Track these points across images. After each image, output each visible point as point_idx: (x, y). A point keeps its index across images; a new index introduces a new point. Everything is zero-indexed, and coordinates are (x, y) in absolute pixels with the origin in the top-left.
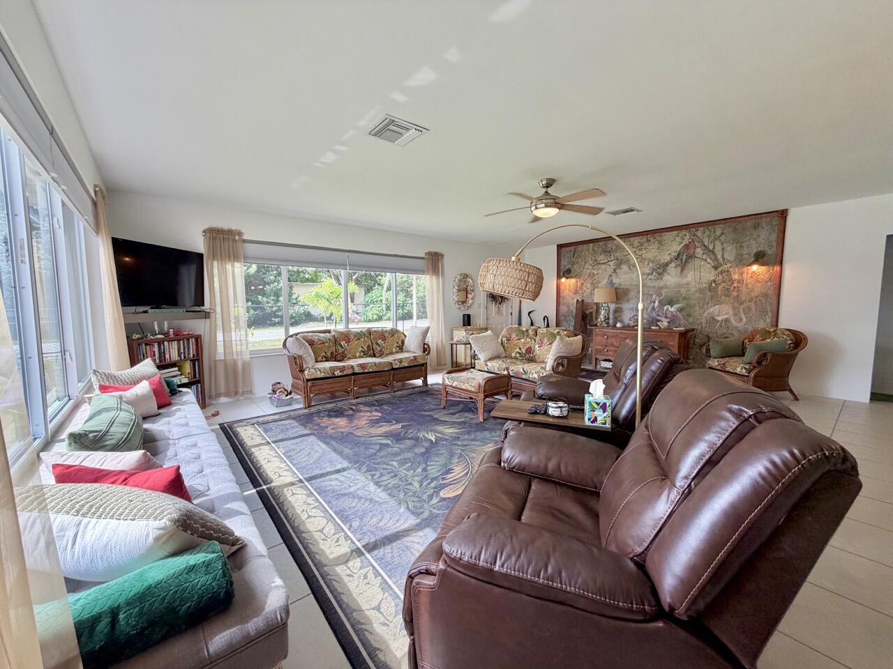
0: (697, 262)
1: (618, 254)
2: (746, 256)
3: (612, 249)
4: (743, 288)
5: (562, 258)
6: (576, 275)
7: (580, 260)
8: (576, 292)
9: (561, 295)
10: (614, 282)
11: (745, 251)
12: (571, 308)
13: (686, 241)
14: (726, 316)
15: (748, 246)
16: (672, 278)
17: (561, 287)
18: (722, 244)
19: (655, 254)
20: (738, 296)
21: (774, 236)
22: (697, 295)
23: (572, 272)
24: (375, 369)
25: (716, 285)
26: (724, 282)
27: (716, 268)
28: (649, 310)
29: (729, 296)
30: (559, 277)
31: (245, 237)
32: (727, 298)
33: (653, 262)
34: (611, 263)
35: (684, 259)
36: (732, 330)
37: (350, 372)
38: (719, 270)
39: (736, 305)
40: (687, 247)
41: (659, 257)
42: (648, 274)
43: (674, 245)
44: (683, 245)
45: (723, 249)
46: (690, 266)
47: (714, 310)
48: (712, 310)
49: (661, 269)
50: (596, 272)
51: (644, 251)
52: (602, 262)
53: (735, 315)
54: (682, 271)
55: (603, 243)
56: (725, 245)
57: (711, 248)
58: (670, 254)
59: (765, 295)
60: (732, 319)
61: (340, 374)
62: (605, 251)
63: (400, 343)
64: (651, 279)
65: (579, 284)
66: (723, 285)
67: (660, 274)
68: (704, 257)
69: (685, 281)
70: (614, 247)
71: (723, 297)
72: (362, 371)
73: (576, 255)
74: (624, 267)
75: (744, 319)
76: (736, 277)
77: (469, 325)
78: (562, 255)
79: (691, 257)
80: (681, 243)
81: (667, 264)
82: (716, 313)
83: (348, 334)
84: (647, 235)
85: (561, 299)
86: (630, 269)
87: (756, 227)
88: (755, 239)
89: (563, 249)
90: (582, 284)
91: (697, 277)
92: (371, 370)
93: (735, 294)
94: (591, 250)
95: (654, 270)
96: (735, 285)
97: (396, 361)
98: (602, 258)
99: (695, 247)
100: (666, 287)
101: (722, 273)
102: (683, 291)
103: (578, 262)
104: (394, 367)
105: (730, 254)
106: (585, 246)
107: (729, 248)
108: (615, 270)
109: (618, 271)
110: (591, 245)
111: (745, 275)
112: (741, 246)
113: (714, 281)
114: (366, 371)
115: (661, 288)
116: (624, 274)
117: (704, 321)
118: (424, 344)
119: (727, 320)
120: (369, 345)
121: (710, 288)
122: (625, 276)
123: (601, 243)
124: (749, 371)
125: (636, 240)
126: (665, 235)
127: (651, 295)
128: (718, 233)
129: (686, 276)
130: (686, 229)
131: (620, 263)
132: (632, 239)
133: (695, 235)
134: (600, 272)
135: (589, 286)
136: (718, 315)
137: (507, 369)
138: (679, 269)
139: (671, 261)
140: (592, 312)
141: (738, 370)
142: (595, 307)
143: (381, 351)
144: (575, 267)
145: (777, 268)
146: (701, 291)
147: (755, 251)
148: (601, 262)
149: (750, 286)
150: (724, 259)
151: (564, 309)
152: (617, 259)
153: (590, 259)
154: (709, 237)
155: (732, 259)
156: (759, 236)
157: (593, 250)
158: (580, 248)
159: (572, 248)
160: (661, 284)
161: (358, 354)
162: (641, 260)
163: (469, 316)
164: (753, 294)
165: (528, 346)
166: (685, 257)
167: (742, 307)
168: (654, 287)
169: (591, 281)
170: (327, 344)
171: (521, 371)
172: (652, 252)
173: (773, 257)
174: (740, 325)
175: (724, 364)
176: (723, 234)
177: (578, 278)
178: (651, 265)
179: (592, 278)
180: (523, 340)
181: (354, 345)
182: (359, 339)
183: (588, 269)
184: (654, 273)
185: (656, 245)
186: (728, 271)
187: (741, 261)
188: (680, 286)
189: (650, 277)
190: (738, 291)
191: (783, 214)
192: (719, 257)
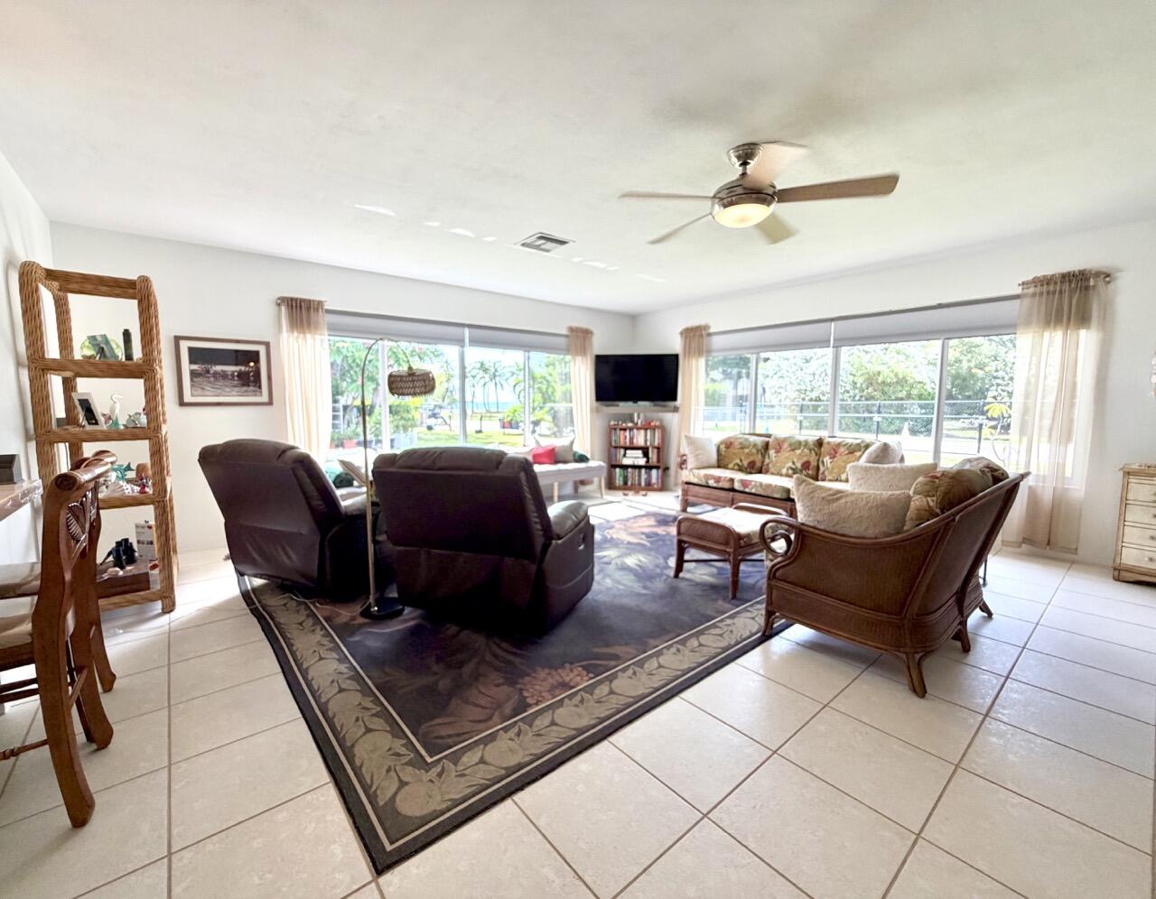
31: (712, 330)
37: (727, 485)
61: (715, 485)
72: (741, 489)
92: (753, 491)
114: (747, 490)
161: (784, 471)
170: (747, 451)
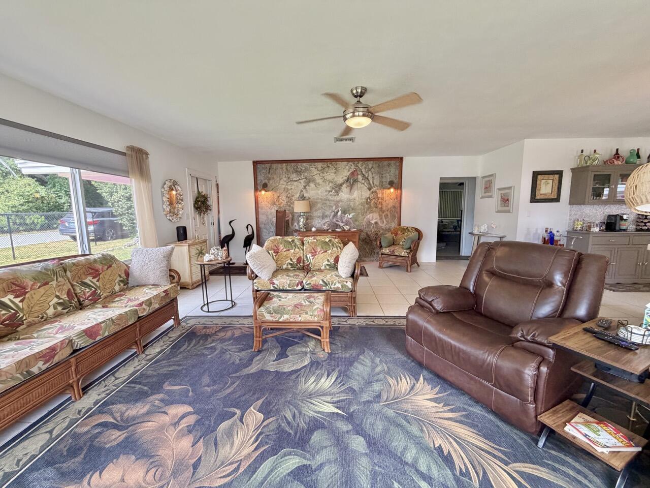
0: (359, 185)
1: (306, 174)
2: (384, 183)
3: (302, 170)
4: (384, 203)
5: (259, 174)
6: (272, 189)
7: (275, 176)
8: (274, 204)
9: (259, 205)
10: (305, 196)
11: (384, 180)
12: (270, 217)
13: (352, 170)
14: (376, 220)
15: (385, 177)
16: (344, 194)
17: (259, 199)
18: (372, 173)
19: (333, 177)
20: (381, 208)
21: (397, 172)
22: (360, 207)
23: (268, 186)
24: (114, 329)
25: (370, 200)
26: (374, 198)
27: (370, 189)
28: (331, 217)
29: (377, 208)
30: (256, 189)
32: (376, 209)
33: (332, 183)
34: (302, 181)
35: (351, 181)
36: (379, 229)
37: (67, 352)
38: (371, 190)
39: (381, 213)
40: (353, 173)
41: (336, 179)
42: (329, 191)
43: (345, 172)
44: (350, 172)
45: (373, 178)
46: (355, 187)
47: (370, 216)
48: (368, 216)
49: (338, 188)
50: (289, 188)
51: (325, 174)
52: (295, 179)
53: (381, 219)
54: (351, 190)
55: (295, 164)
56: (374, 174)
57: (367, 176)
58: (343, 178)
59: (394, 207)
60: (379, 222)
61: (45, 367)
62: (297, 171)
63: (123, 275)
64: (331, 195)
65: (276, 197)
66: (374, 200)
67: (337, 192)
68: (363, 182)
69: (352, 197)
70: (303, 169)
71: (374, 208)
72: (89, 342)
73: (271, 172)
74: (312, 185)
75: (385, 222)
76: (380, 195)
77: (185, 238)
78: (258, 171)
79: (356, 181)
80: (349, 171)
81: (341, 185)
82: (371, 218)
83: (16, 278)
84: (328, 162)
85: (260, 210)
86: (316, 186)
87: (389, 165)
88: (388, 173)
89: (259, 166)
90: (278, 197)
91: (360, 195)
92: (106, 334)
93: (380, 206)
94: (284, 169)
95: (333, 188)
96: (380, 201)
97: (144, 306)
98: (294, 176)
99: (358, 175)
100: (341, 201)
101: (373, 192)
102: (352, 204)
103: (273, 178)
104: (141, 315)
105: (377, 182)
106: (279, 165)
107: (376, 177)
108: (305, 187)
109: (307, 187)
110: (284, 164)
111: (384, 195)
112: (382, 177)
113: (369, 198)
114: (97, 339)
115: (338, 202)
116: (312, 190)
117: (364, 224)
118: (170, 270)
119: (376, 223)
120: (69, 291)
121: (368, 203)
122: (313, 192)
123: (293, 164)
124: (409, 254)
125: (320, 165)
126: (339, 164)
127: (332, 207)
128: (370, 166)
129: (353, 194)
130: (352, 161)
131: (309, 181)
132: (317, 163)
133: (357, 166)
134: (293, 187)
135: (284, 198)
136: (372, 220)
137: (301, 283)
138: (349, 188)
139: (343, 183)
140: (288, 220)
141: (403, 254)
142: (291, 216)
143: (94, 293)
144: (271, 182)
145: (399, 191)
146: (362, 204)
147: (389, 180)
148: (293, 179)
149: (387, 201)
150: (373, 184)
151: (262, 218)
152: (306, 178)
153: (284, 176)
154: (365, 168)
155: (378, 184)
156: (390, 171)
157: (287, 169)
158: (274, 166)
159: (268, 166)
160: (337, 198)
162: (324, 180)
163: (185, 229)
164: (389, 207)
165: (298, 256)
166: (352, 181)
167: (384, 214)
168: (334, 201)
169: (286, 194)
171: (321, 282)
172: (330, 175)
173: (397, 184)
174: (383, 225)
175: (393, 251)
176: (372, 167)
177: (275, 192)
178: (331, 184)
179: (287, 192)
180: (292, 251)
181: (36, 297)
182: (47, 284)
183: (282, 184)
184: (333, 191)
185: (333, 171)
186: (376, 192)
187: (382, 186)
188: (349, 200)
189: (331, 193)
190: (381, 205)
191: (401, 159)
192: (371, 182)
